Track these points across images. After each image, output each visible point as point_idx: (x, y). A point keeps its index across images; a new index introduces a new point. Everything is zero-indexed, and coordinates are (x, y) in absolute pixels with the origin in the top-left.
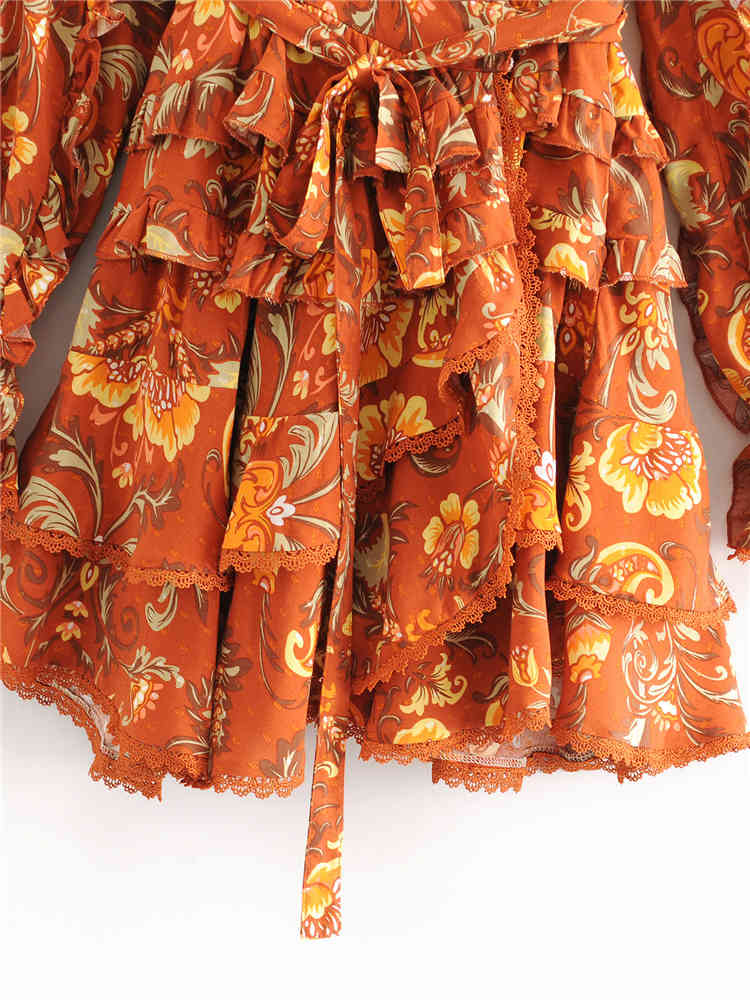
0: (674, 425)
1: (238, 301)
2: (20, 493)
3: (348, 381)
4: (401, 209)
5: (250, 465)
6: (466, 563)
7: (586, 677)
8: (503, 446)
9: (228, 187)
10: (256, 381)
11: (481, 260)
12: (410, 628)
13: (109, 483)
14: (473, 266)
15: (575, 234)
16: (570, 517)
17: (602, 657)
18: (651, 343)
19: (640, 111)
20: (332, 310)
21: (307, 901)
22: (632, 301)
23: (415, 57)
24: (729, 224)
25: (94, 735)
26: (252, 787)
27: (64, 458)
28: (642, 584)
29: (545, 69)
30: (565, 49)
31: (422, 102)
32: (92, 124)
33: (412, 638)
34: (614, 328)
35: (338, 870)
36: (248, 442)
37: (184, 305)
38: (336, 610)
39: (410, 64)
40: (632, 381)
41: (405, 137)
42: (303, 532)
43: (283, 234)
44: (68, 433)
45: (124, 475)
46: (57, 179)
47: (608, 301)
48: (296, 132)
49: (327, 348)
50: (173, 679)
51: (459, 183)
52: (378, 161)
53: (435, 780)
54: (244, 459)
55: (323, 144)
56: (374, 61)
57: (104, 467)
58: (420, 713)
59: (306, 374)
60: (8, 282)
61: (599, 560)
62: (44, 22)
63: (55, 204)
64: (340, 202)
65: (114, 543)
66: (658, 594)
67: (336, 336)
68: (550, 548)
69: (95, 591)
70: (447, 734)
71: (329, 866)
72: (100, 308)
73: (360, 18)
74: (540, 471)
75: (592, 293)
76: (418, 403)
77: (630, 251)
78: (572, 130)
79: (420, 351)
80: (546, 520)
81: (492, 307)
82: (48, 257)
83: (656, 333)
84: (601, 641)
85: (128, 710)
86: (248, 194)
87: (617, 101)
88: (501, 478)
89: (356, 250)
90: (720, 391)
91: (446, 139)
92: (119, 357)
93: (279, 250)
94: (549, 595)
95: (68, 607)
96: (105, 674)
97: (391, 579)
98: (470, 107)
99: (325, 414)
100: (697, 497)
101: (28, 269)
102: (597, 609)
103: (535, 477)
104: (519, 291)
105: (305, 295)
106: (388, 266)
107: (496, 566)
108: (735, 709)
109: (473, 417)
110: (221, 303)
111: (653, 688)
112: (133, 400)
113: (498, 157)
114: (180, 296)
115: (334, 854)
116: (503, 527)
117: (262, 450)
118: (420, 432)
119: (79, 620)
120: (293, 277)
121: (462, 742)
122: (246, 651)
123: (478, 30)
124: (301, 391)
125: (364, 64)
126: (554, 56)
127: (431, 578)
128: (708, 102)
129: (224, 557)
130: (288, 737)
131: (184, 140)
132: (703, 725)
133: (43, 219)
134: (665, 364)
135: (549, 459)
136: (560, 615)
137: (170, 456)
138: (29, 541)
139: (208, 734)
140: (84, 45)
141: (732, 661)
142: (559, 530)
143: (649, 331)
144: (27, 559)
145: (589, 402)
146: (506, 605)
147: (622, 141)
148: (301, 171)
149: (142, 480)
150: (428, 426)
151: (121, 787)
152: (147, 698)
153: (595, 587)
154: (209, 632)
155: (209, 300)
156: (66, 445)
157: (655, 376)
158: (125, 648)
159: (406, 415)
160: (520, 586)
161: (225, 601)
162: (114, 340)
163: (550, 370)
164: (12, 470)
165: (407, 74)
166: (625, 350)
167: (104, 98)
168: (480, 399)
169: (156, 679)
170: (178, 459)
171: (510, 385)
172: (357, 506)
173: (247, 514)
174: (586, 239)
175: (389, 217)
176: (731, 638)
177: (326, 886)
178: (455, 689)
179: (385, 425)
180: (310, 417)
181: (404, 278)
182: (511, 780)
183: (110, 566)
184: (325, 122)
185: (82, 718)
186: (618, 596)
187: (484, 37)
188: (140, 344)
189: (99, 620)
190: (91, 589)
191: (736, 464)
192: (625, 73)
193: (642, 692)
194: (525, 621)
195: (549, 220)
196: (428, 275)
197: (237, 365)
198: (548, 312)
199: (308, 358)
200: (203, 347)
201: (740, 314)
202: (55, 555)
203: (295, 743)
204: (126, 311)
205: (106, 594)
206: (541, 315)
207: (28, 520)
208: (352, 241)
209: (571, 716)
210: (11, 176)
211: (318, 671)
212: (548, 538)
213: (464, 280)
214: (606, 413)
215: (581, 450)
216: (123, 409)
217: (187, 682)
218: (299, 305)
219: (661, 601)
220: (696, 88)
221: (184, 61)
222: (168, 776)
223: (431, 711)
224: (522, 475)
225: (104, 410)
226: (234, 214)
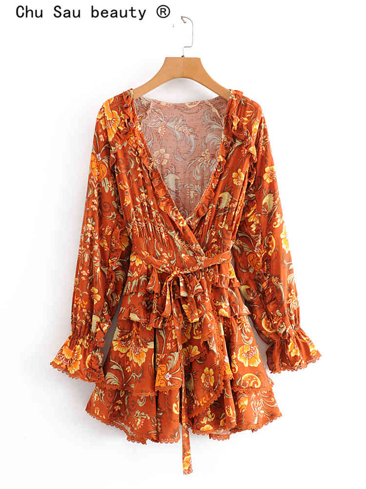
0: (252, 345)
1: (152, 328)
2: (104, 377)
3: (180, 344)
4: (187, 304)
5: (159, 366)
6: (212, 385)
7: (244, 410)
8: (217, 357)
9: (147, 302)
10: (158, 345)
11: (206, 314)
12: (201, 402)
13: (125, 372)
14: (205, 316)
15: (224, 306)
16: (233, 370)
17: (246, 404)
18: (245, 327)
19: (235, 277)
20: (174, 328)
21: (184, 466)
22: (239, 319)
23: (186, 270)
24: (259, 299)
25: (126, 432)
26: (169, 441)
27: (114, 367)
28: (253, 383)
29: (215, 270)
30: (219, 265)
31: (189, 280)
32: (114, 289)
33: (202, 405)
34: (236, 325)
35: (190, 458)
36: (158, 360)
37: (139, 330)
38: (183, 398)
39: (185, 272)
40: (243, 336)
41: (186, 289)
42: (174, 381)
43: (161, 313)
44: (115, 361)
45: (129, 369)
46: (106, 303)
47: (233, 319)
48: (161, 289)
49: (174, 338)
50: (147, 417)
51: (199, 298)
52: (181, 295)
53: (210, 438)
54: (157, 364)
55: (168, 292)
56: (177, 272)
57: (124, 368)
58: (206, 423)
59: (170, 344)
60: (97, 328)
61: (243, 379)
62: (99, 268)
63: (106, 309)
64: (173, 304)
65: (128, 385)
66: (257, 385)
67: (176, 335)
68: (231, 379)
69: (124, 397)
70: (212, 428)
71: (188, 457)
72: (120, 331)
73: (172, 262)
74: (225, 361)
75: (229, 318)
76: (196, 347)
77: (236, 308)
78: (221, 283)
79: (194, 335)
80: (229, 372)
81: (210, 325)
82: (106, 321)
83: (246, 325)
84: (245, 400)
85: (135, 426)
86: (152, 303)
87: (230, 275)
88: (218, 364)
89: (178, 314)
90: (261, 336)
91: (196, 288)
92: (124, 341)
93: (160, 316)
94: (232, 391)
95: (117, 402)
96: (127, 418)
97: (195, 390)
98: (200, 280)
99: (175, 353)
100: (260, 361)
101: (101, 324)
102: (244, 392)
103: (224, 362)
104: (215, 320)
105: (167, 326)
106: (185, 316)
107: (219, 385)
108: (277, 408)
109: (209, 350)
110: (148, 329)
111: (258, 408)
112: (128, 351)
113: (207, 291)
114: (138, 327)
115: (189, 454)
116: (220, 375)
117: (161, 362)
118: (197, 354)
119: (120, 405)
120: (164, 322)
121: (215, 430)
122: (164, 409)
123: (200, 263)
124: (169, 348)
125: (175, 273)
126: (217, 267)
127: (204, 389)
128: (250, 273)
129: (156, 388)
130: (176, 428)
131: (138, 293)
132: (271, 413)
133: (104, 313)
134: (250, 331)
135: (227, 357)
136: (236, 395)
137: (140, 365)
138: (108, 388)
139: (157, 429)
140: (110, 272)
141: (275, 396)
142: (232, 374)
143: (244, 325)
144: (108, 392)
145: (233, 342)
146: (223, 395)
147: (230, 284)
148: (163, 298)
149: (134, 370)
150: (199, 353)
151: (136, 442)
152: (141, 423)
153: (243, 387)
154: (154, 405)
155: (145, 328)
156: (115, 364)
157: (247, 334)
158: (132, 411)
159: (194, 350)
160: (225, 390)
161: (157, 398)
162: (123, 337)
163: (223, 337)
164: (102, 372)
165: (185, 274)
166: (240, 329)
167: (116, 284)
168: (210, 346)
169: (142, 418)
170: (142, 366)
171: (216, 342)
172: (185, 373)
173: (160, 378)
174: (226, 307)
175: (184, 306)
176: (274, 391)
177: (188, 462)
178: (212, 417)
179: (189, 353)
180: (172, 354)
181: (190, 320)
182: (228, 437)
183: (127, 391)
184: (168, 287)
185: (122, 428)
186: (248, 388)
187: (201, 264)
188: (130, 338)
189: (125, 404)
190: (123, 397)
191: (267, 352)
192: (232, 269)
193: (256, 410)
194: (228, 399)
195: (218, 303)
196: (195, 319)
197: (153, 343)
198: (221, 323)
199: (170, 340)
200: (145, 340)
201: (264, 319)
202: (115, 390)
203: (177, 430)
204: (126, 331)
205: (126, 398)
206: (220, 325)
207: (107, 383)
208: (177, 313)
209: (241, 421)
210: (95, 303)
211: (181, 412)
212: (230, 376)
213: (203, 319)
214: (237, 344)
215: (233, 354)
216: (126, 353)
217: (150, 418)
218: (166, 328)
219: (258, 387)
220: (248, 270)
221: (136, 274)
222: (148, 439)
223: (208, 423)
224: (222, 363)
225: (122, 354)
226: (148, 308)
